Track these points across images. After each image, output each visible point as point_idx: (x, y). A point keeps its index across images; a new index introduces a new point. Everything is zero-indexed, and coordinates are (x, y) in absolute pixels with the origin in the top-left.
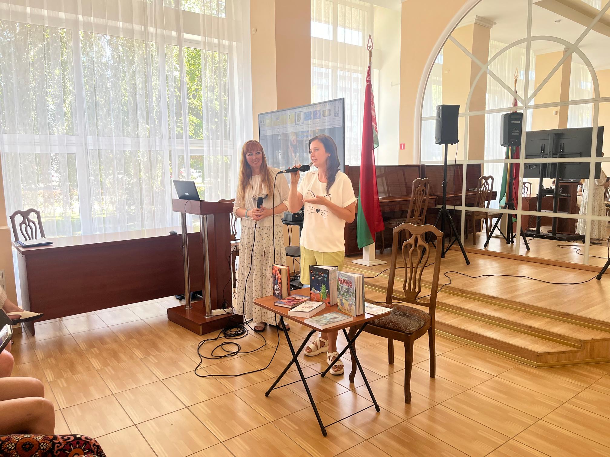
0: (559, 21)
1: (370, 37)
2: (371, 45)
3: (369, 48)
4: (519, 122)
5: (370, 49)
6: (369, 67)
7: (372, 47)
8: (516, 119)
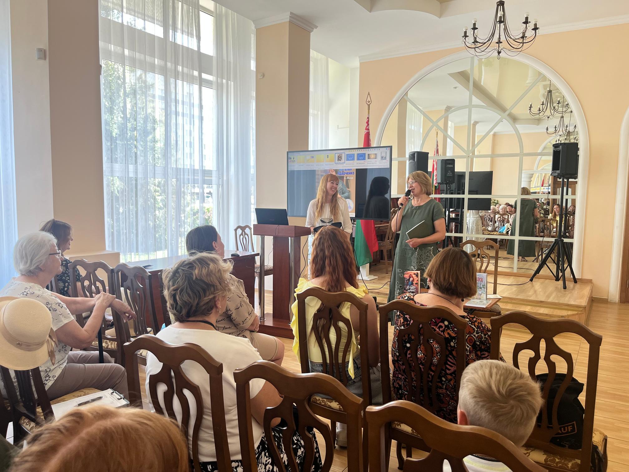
0: (456, 88)
1: (369, 94)
2: (370, 100)
3: (367, 102)
4: (452, 166)
5: (369, 103)
6: (368, 118)
7: (370, 102)
8: (450, 164)
